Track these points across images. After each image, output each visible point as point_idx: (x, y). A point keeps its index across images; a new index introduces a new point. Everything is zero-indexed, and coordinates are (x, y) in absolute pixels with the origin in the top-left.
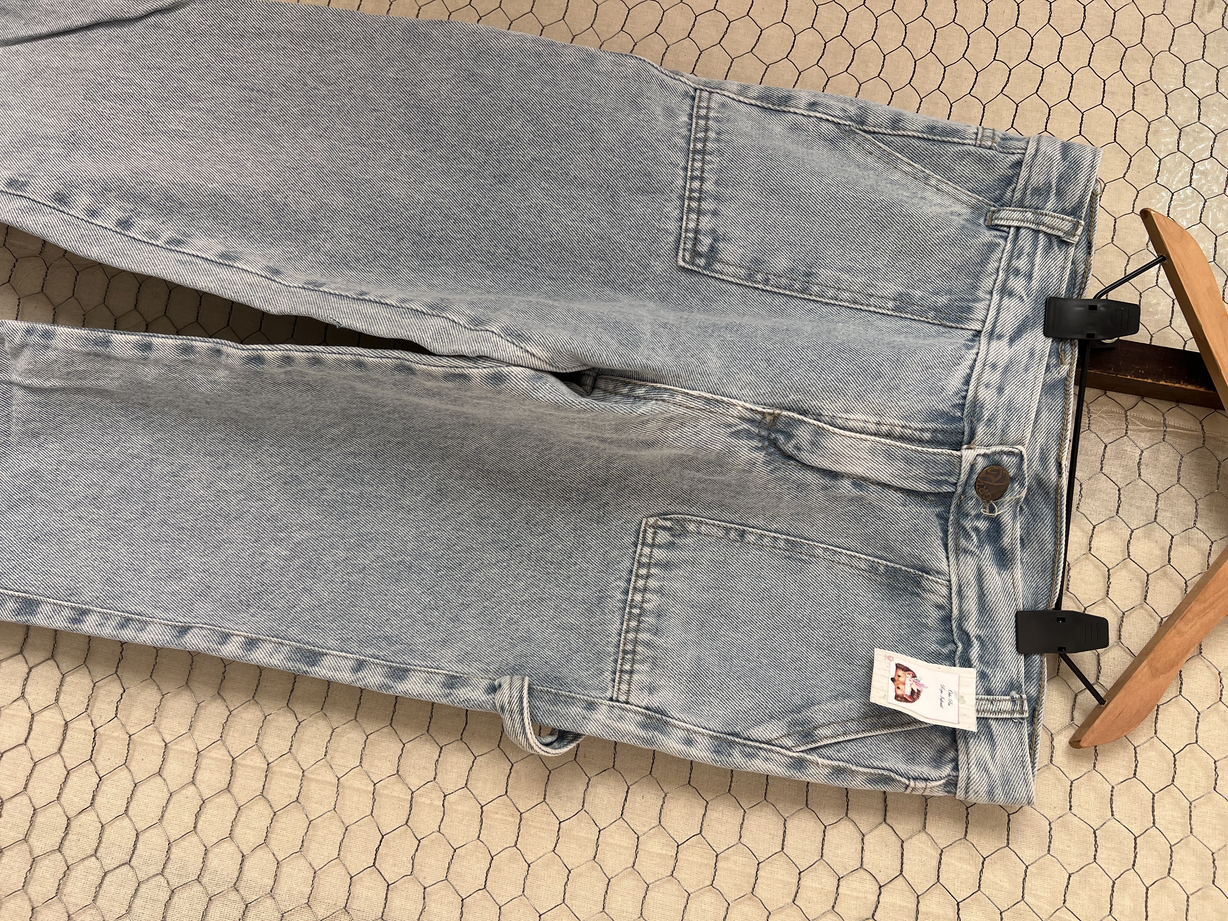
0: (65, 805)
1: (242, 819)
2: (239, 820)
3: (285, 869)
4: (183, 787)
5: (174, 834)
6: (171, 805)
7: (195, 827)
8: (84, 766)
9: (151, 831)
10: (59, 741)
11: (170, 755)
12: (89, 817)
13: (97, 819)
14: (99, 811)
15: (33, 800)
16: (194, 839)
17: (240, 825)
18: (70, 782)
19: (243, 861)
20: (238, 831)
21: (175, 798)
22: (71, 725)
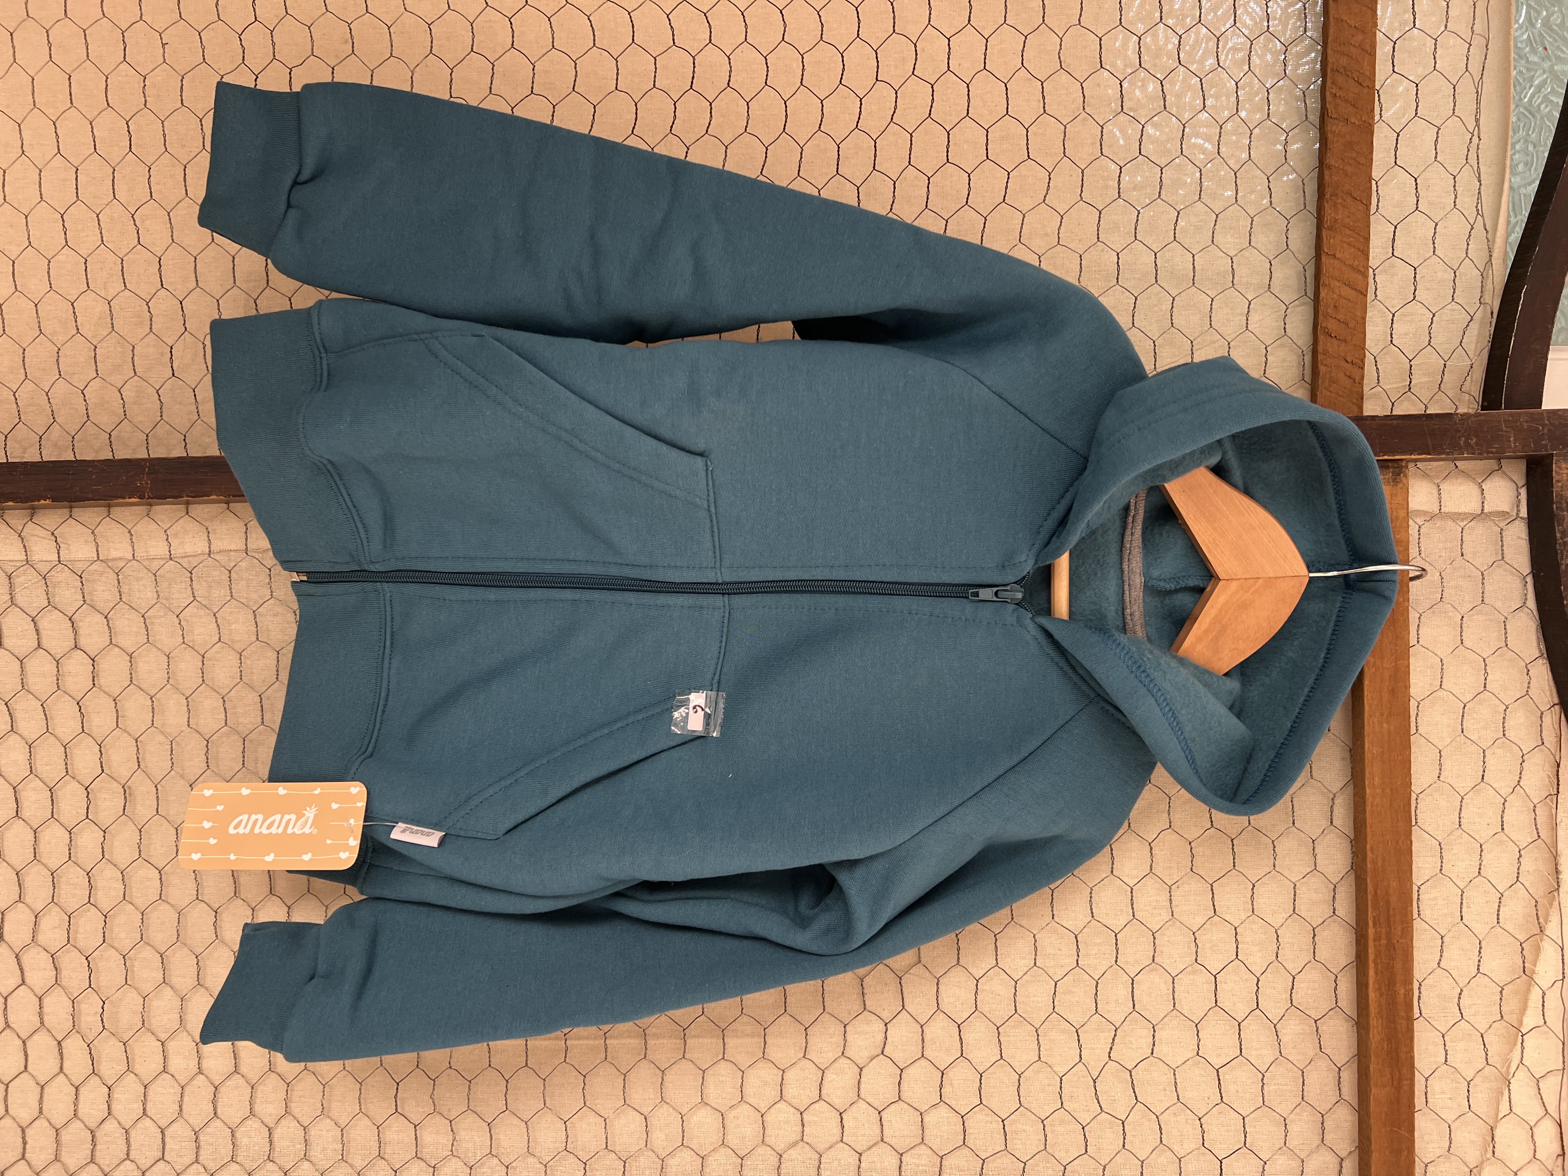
0: (85, 1119)
1: (259, 1095)
2: (256, 1097)
3: (313, 1132)
4: (192, 1079)
5: (197, 1123)
6: (186, 1098)
7: (215, 1113)
8: (89, 1080)
9: (174, 1125)
10: (58, 1061)
11: (171, 1051)
12: (111, 1126)
13: (119, 1126)
14: (120, 1119)
15: (53, 1121)
16: (218, 1123)
17: (258, 1101)
18: (81, 1098)
19: (270, 1134)
20: (258, 1108)
21: (187, 1090)
22: (63, 1044)
